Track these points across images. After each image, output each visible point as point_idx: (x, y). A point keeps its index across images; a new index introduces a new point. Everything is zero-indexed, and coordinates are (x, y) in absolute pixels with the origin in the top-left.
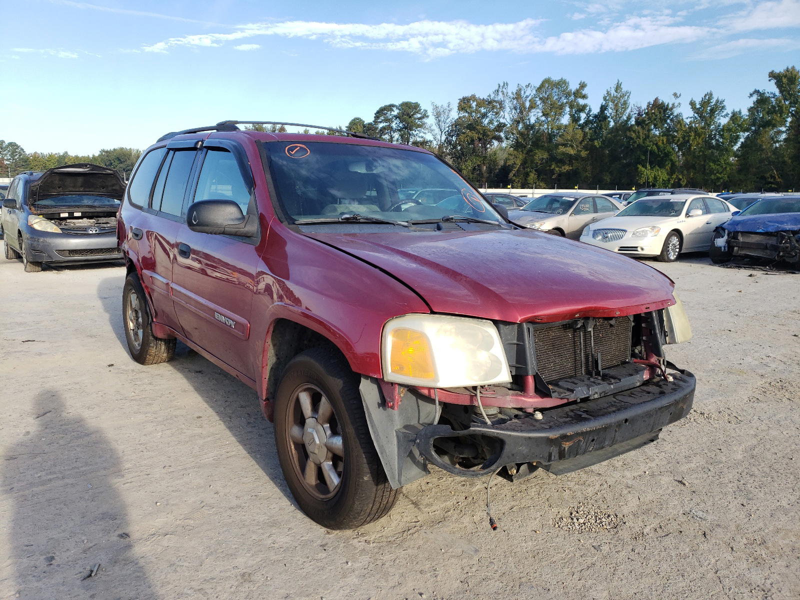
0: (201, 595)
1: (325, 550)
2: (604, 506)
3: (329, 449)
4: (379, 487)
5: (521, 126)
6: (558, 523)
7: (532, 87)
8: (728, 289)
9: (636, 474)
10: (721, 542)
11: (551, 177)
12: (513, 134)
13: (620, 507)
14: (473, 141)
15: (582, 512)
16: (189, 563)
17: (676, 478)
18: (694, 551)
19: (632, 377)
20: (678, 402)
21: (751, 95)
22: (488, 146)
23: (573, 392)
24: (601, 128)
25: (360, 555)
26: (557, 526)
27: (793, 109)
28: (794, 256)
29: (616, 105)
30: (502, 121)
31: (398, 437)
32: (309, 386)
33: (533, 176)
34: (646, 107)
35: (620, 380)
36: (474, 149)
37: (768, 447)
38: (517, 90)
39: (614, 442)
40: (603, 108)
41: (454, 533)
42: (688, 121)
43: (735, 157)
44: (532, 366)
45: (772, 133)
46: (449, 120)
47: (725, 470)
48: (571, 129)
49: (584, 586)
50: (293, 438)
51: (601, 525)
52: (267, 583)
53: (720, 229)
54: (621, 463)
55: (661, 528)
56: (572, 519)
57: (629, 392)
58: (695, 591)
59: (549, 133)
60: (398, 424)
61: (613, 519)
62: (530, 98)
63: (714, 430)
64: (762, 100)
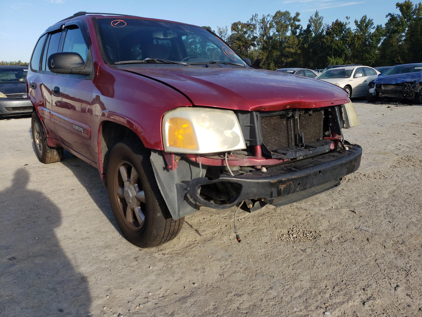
0: (53, 292)
1: (137, 260)
2: (308, 227)
3: (138, 200)
4: (168, 220)
5: (265, 38)
6: (280, 238)
7: (271, 16)
8: (376, 114)
9: (327, 208)
10: (378, 243)
11: (282, 65)
12: (261, 42)
13: (318, 227)
14: (240, 46)
15: (295, 231)
16: (49, 273)
17: (350, 209)
18: (362, 249)
19: (323, 146)
20: (351, 161)
21: (387, 16)
22: (248, 49)
23: (286, 155)
24: (308, 37)
25: (158, 262)
26: (280, 239)
27: (409, 23)
28: (412, 96)
29: (316, 24)
30: (255, 35)
31: (177, 188)
32: (125, 162)
33: (272, 65)
34: (331, 25)
35: (316, 148)
36: (241, 51)
37: (402, 190)
38: (263, 18)
39: (313, 186)
40: (309, 26)
41: (218, 246)
42: (353, 32)
43: (379, 50)
44: (259, 139)
45: (398, 37)
46: (227, 35)
47: (379, 204)
48: (291, 38)
49: (295, 274)
50: (118, 194)
51: (306, 237)
52: (97, 282)
53: (372, 83)
54: (318, 203)
55: (342, 237)
56: (289, 235)
57: (322, 156)
58: (363, 272)
59: (280, 41)
60: (177, 180)
61: (314, 234)
62: (269, 22)
63: (372, 183)
64: (393, 19)
